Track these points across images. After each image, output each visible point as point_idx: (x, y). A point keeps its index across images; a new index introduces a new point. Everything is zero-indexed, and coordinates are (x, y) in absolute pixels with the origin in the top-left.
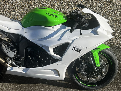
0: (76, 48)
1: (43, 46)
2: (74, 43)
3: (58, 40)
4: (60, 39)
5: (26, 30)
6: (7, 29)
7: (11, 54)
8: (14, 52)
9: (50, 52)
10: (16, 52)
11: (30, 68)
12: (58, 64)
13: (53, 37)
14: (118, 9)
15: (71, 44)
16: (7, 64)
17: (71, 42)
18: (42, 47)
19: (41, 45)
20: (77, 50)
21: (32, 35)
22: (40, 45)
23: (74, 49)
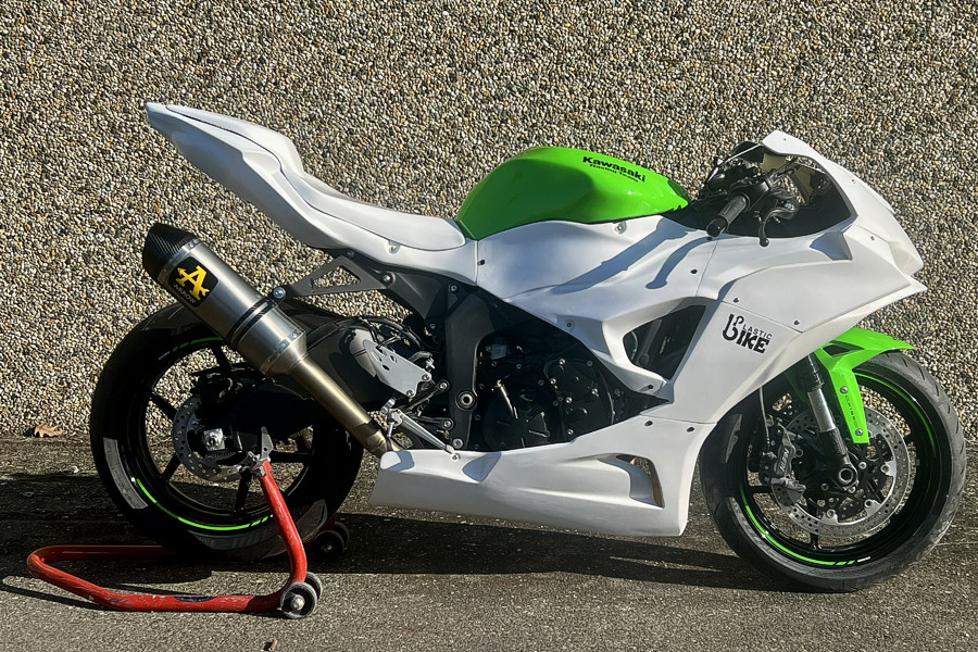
0: (740, 328)
1: (570, 321)
2: (729, 298)
3: (650, 286)
4: (659, 282)
5: (482, 249)
6: (387, 247)
7: (406, 376)
8: (421, 363)
9: (609, 354)
10: (430, 363)
11: (504, 453)
12: (649, 423)
13: (624, 275)
14: (938, 247)
15: (715, 304)
16: (379, 434)
17: (715, 296)
18: (566, 330)
19: (560, 317)
20: (746, 339)
21: (516, 274)
22: (554, 321)
23: (730, 333)
